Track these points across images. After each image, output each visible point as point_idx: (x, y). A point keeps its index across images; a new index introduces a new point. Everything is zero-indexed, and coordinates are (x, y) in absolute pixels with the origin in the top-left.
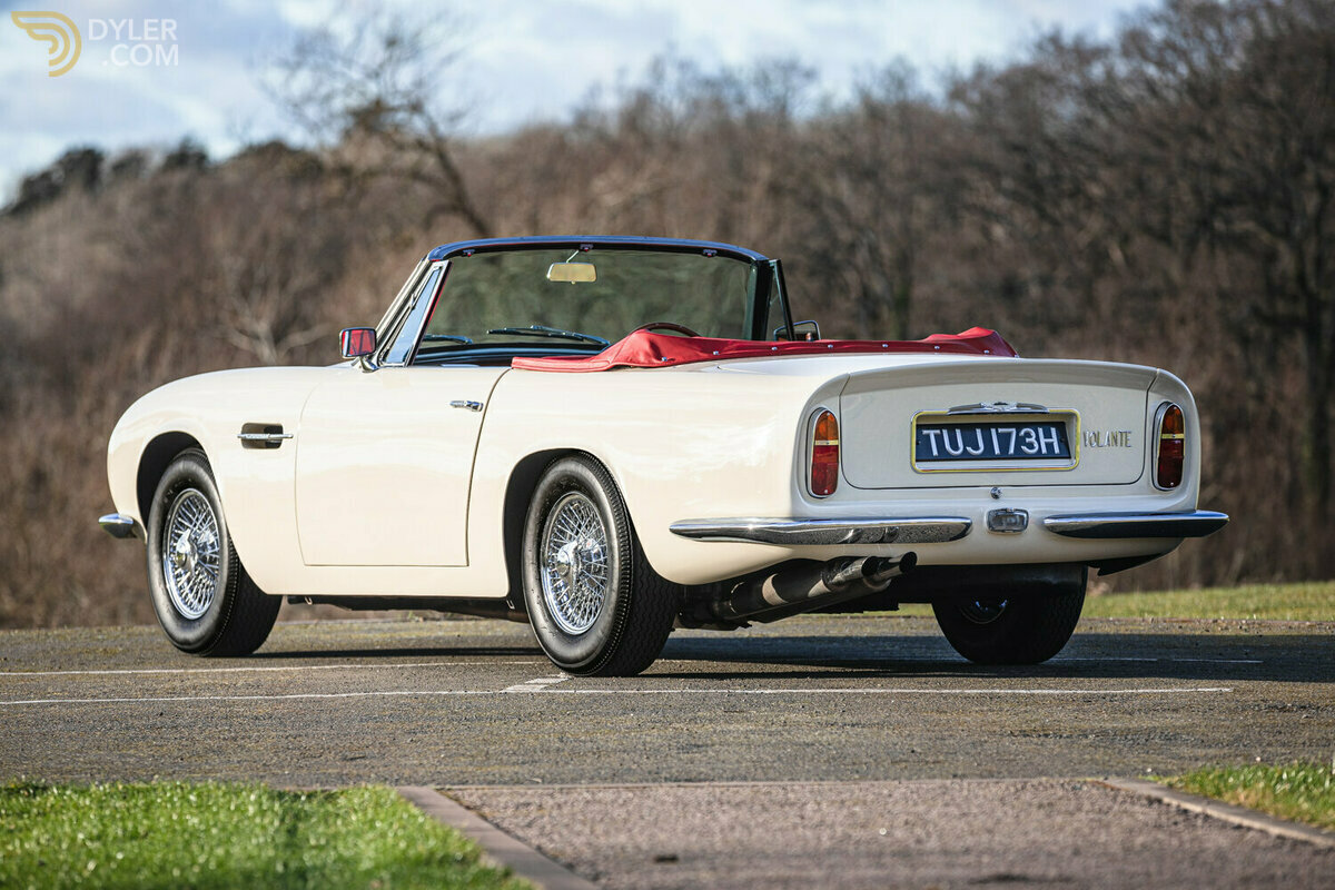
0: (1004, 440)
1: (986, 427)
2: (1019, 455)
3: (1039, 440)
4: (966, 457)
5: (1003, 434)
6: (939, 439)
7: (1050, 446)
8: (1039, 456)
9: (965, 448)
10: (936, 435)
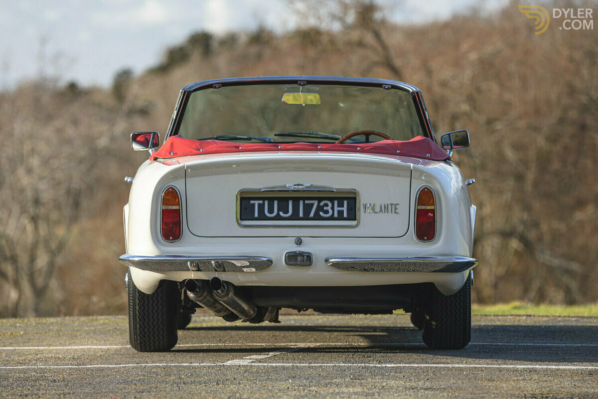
1: (296, 200)
2: (317, 217)
4: (278, 218)
8: (332, 218)
9: (278, 213)
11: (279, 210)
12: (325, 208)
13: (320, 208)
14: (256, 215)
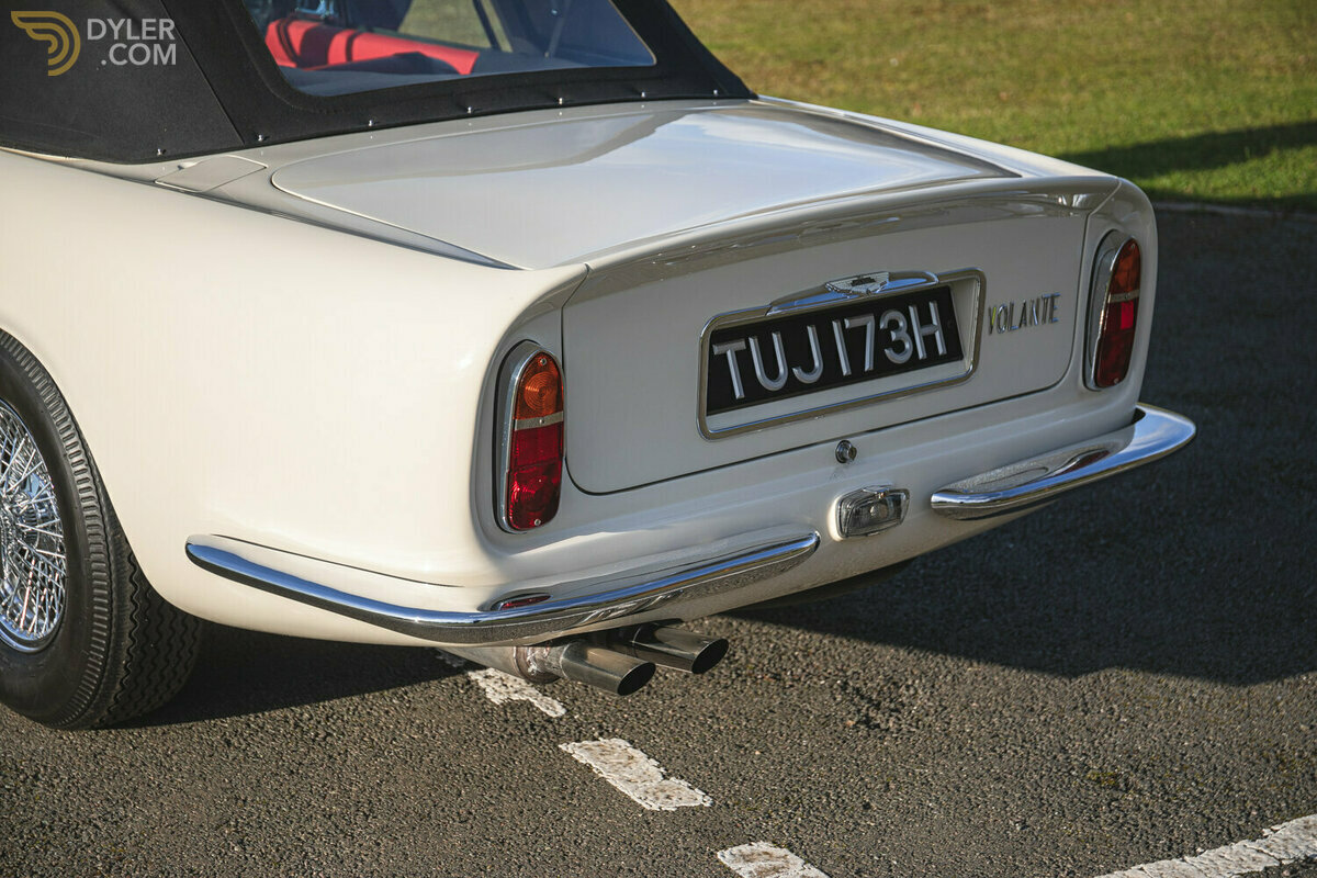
0: (855, 339)
2: (884, 368)
3: (913, 334)
5: (852, 330)
6: (744, 358)
7: (929, 341)
9: (791, 373)
10: (738, 354)
11: (790, 365)
12: (894, 336)
13: (882, 339)
14: (738, 393)
